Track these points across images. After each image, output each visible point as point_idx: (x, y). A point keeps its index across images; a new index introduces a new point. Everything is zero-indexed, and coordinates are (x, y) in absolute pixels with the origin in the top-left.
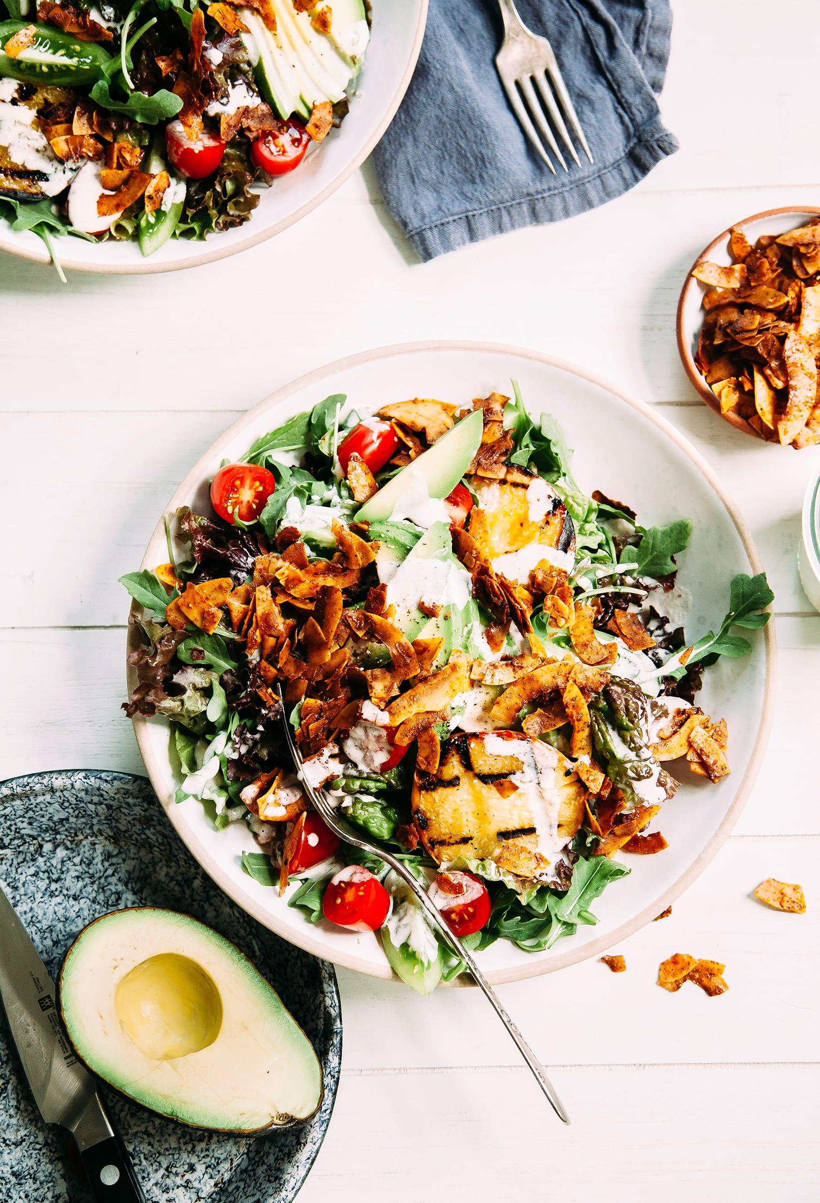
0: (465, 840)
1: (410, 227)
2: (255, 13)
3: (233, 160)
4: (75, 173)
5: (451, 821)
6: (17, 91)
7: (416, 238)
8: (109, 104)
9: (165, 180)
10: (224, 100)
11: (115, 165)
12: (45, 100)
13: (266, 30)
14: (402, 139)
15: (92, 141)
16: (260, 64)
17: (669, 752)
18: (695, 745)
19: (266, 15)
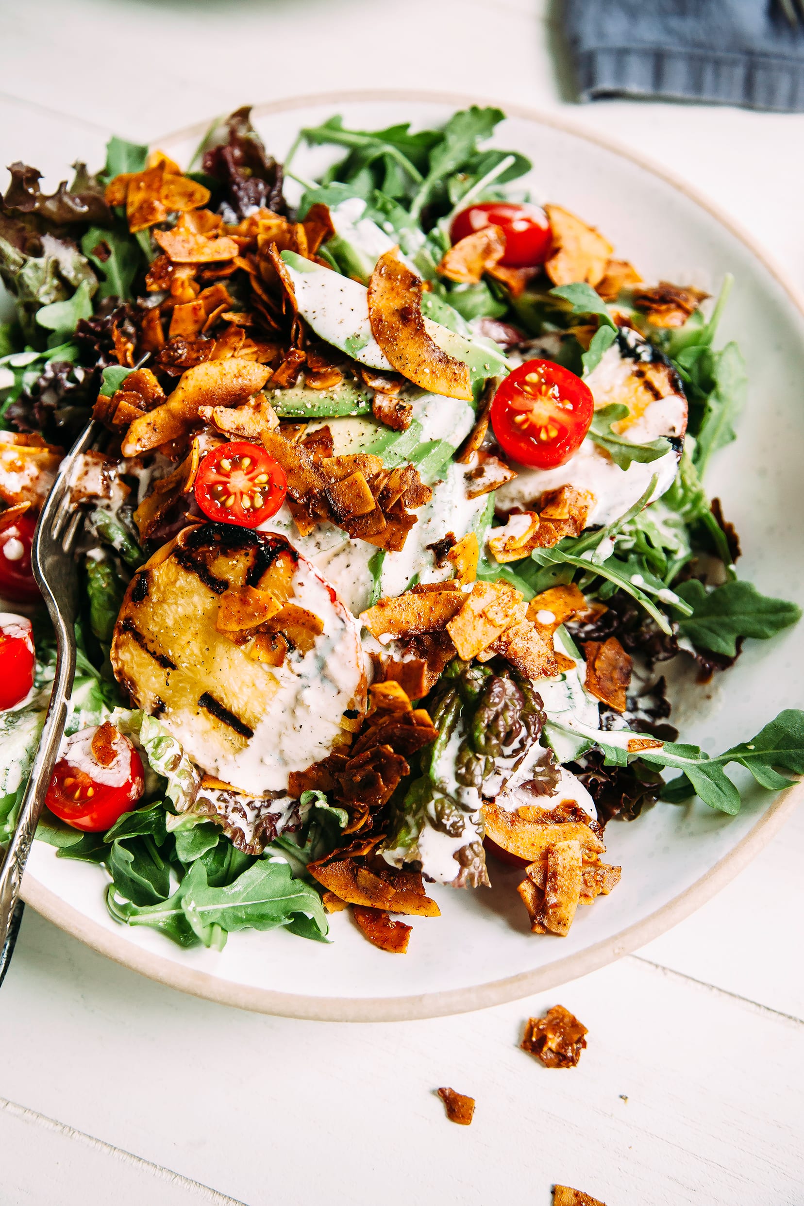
0: (166, 662)
5: (170, 622)
17: (509, 836)
18: (551, 861)
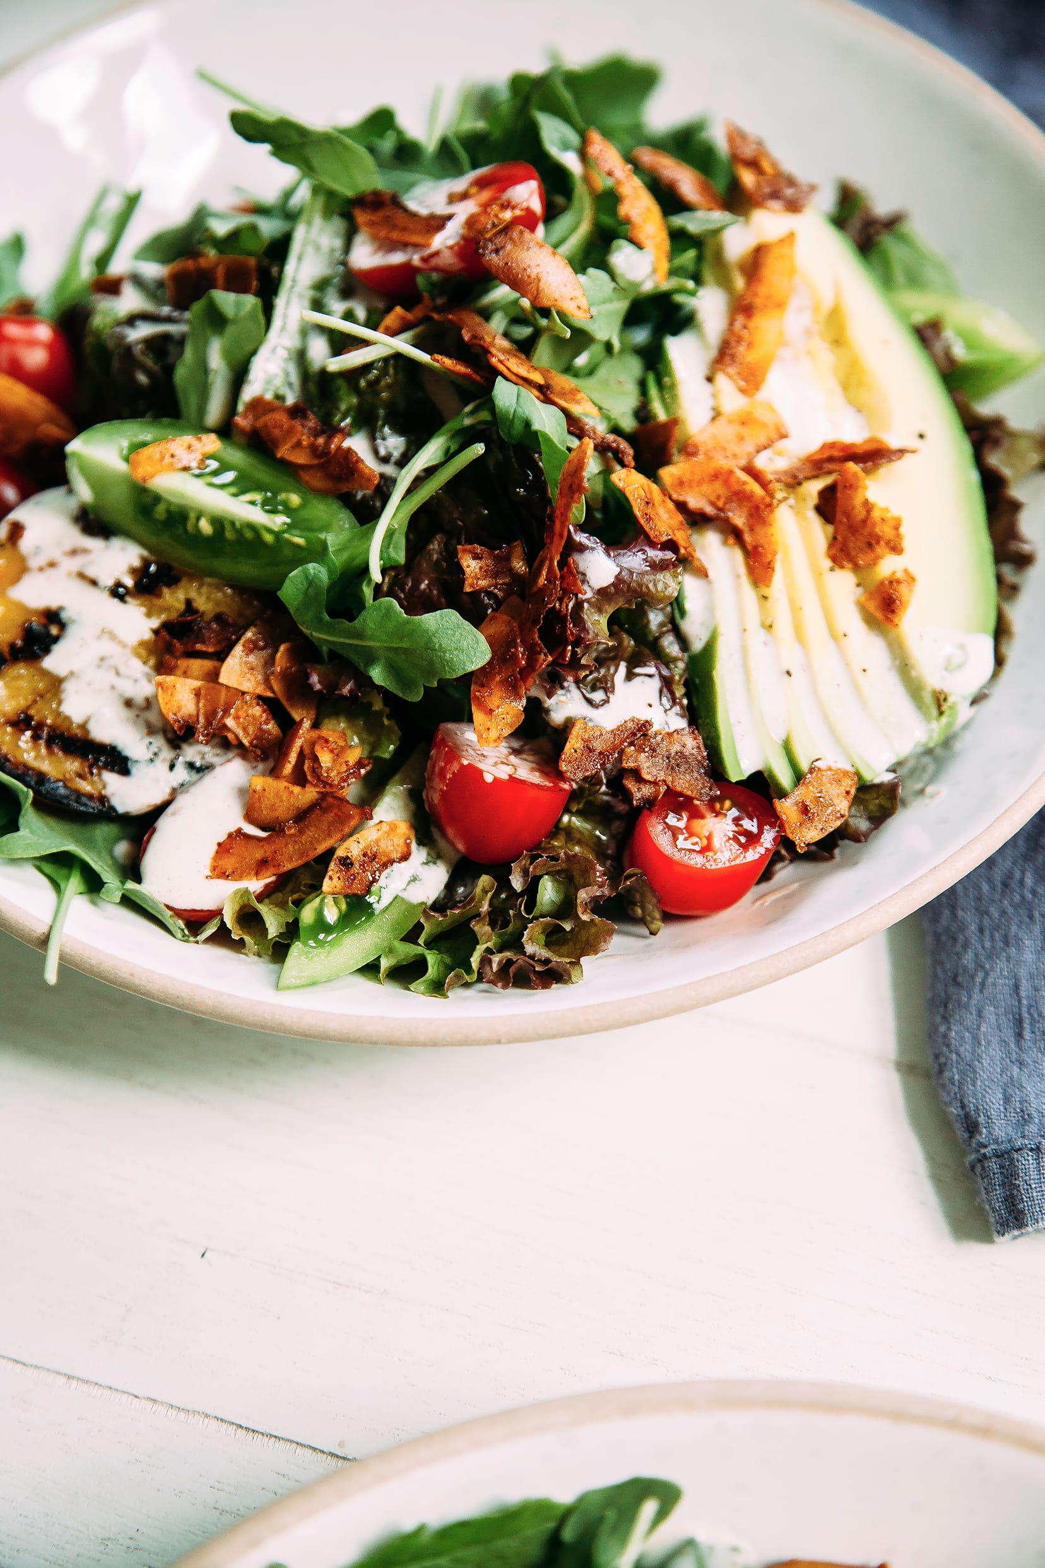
1: (983, 1136)
2: (731, 541)
3: (579, 842)
4: (195, 776)
6: (133, 571)
7: (993, 1165)
8: (320, 625)
9: (399, 841)
10: (598, 696)
11: (288, 769)
12: (189, 602)
13: (745, 581)
14: (1014, 928)
15: (257, 711)
16: (709, 650)
19: (756, 547)
